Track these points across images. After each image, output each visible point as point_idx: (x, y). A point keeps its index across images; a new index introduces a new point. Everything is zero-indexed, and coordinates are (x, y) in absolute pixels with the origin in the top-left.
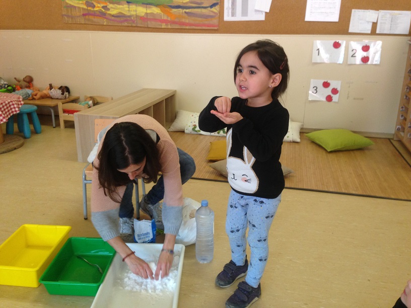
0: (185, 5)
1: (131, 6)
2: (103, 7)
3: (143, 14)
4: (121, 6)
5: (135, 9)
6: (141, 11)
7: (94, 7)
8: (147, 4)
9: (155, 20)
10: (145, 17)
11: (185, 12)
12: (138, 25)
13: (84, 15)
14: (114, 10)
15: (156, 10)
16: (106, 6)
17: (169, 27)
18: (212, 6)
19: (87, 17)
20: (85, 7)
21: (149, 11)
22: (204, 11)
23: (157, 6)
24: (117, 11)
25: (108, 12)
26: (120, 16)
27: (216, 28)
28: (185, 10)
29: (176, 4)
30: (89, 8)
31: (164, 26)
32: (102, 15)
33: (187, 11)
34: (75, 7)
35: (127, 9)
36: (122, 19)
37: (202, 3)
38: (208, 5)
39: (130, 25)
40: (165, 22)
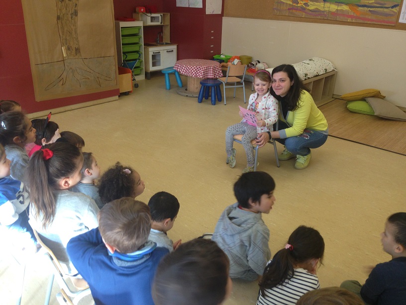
0: (370, 5)
1: (326, 4)
2: (304, 4)
3: (334, 10)
4: (318, 4)
5: (328, 6)
6: (333, 7)
7: (298, 3)
8: (339, 3)
9: (344, 15)
10: (336, 12)
11: (370, 10)
12: (329, 19)
13: (289, 9)
14: (312, 6)
15: (345, 8)
16: (307, 3)
17: (354, 21)
18: (392, 7)
19: (291, 11)
20: (291, 3)
21: (339, 8)
22: (385, 10)
23: (347, 4)
24: (315, 7)
25: (308, 8)
26: (316, 11)
27: (393, 25)
28: (369, 9)
29: (362, 4)
30: (295, 4)
31: (349, 20)
32: (303, 9)
33: (371, 9)
34: (284, 3)
35: (323, 6)
36: (317, 13)
37: (385, 4)
38: (389, 6)
39: (322, 18)
40: (351, 17)
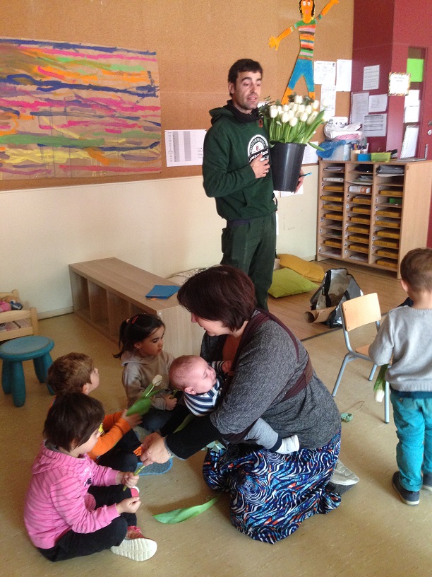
0: (123, 146)
1: (45, 151)
3: (64, 161)
4: (29, 152)
5: (51, 154)
6: (61, 156)
8: (68, 147)
9: (83, 167)
10: (69, 164)
11: (122, 155)
12: (57, 176)
14: (17, 157)
15: (82, 155)
16: (3, 153)
17: (101, 175)
18: (152, 146)
21: (72, 157)
22: (144, 152)
23: (84, 148)
24: (23, 158)
25: (8, 161)
26: (28, 166)
27: (159, 172)
28: (121, 152)
29: (109, 146)
31: (94, 174)
33: (124, 153)
35: (40, 155)
36: (31, 169)
37: (141, 143)
38: (147, 145)
39: (42, 177)
40: (97, 168)
